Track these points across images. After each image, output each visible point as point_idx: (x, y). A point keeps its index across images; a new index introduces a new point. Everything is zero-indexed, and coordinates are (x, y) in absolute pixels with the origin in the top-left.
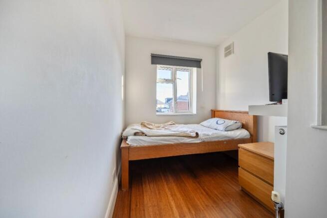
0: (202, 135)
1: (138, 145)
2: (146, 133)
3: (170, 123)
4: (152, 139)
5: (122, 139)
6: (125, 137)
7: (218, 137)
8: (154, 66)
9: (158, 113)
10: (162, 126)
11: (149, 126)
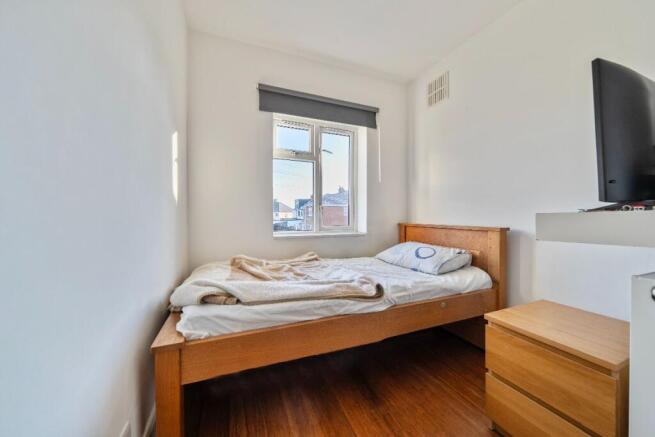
0: (390, 291)
1: (215, 334)
2: (240, 294)
3: (306, 257)
4: (258, 313)
5: (168, 313)
6: (175, 307)
7: (429, 292)
8: (265, 114)
9: (278, 234)
10: (288, 266)
11: (253, 269)
